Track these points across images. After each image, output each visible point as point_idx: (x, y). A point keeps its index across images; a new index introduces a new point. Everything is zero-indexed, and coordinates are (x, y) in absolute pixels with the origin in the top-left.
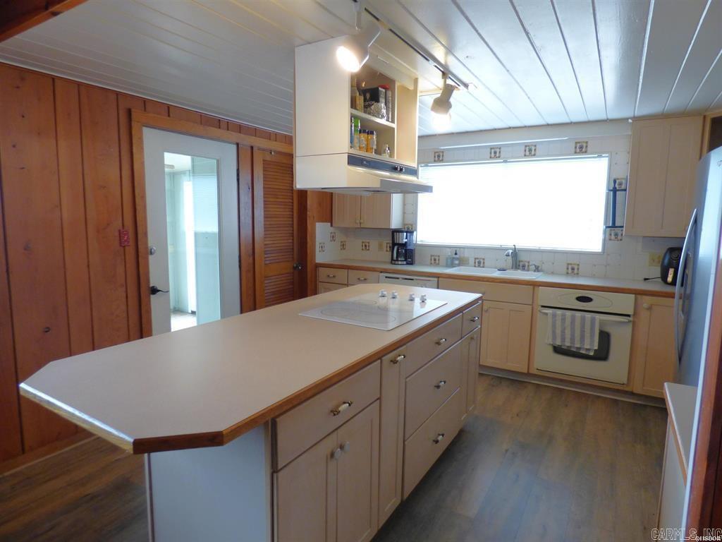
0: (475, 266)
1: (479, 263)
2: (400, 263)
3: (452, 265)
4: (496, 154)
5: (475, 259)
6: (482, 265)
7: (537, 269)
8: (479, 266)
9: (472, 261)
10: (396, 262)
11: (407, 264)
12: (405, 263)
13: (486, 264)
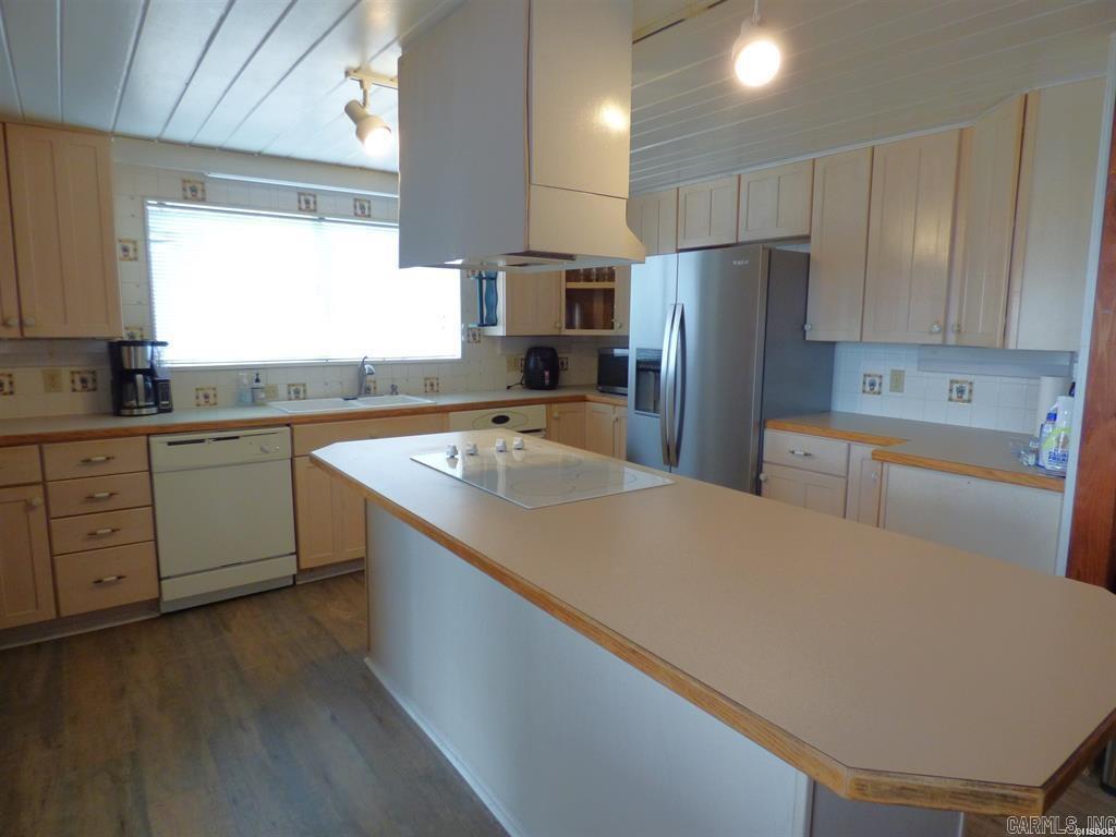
0: (290, 399)
1: (297, 392)
2: (144, 411)
3: (255, 403)
4: (307, 205)
5: (289, 385)
6: (302, 395)
7: (394, 390)
8: (297, 398)
9: (283, 391)
10: (136, 412)
11: (161, 411)
12: (154, 410)
13: (309, 392)
